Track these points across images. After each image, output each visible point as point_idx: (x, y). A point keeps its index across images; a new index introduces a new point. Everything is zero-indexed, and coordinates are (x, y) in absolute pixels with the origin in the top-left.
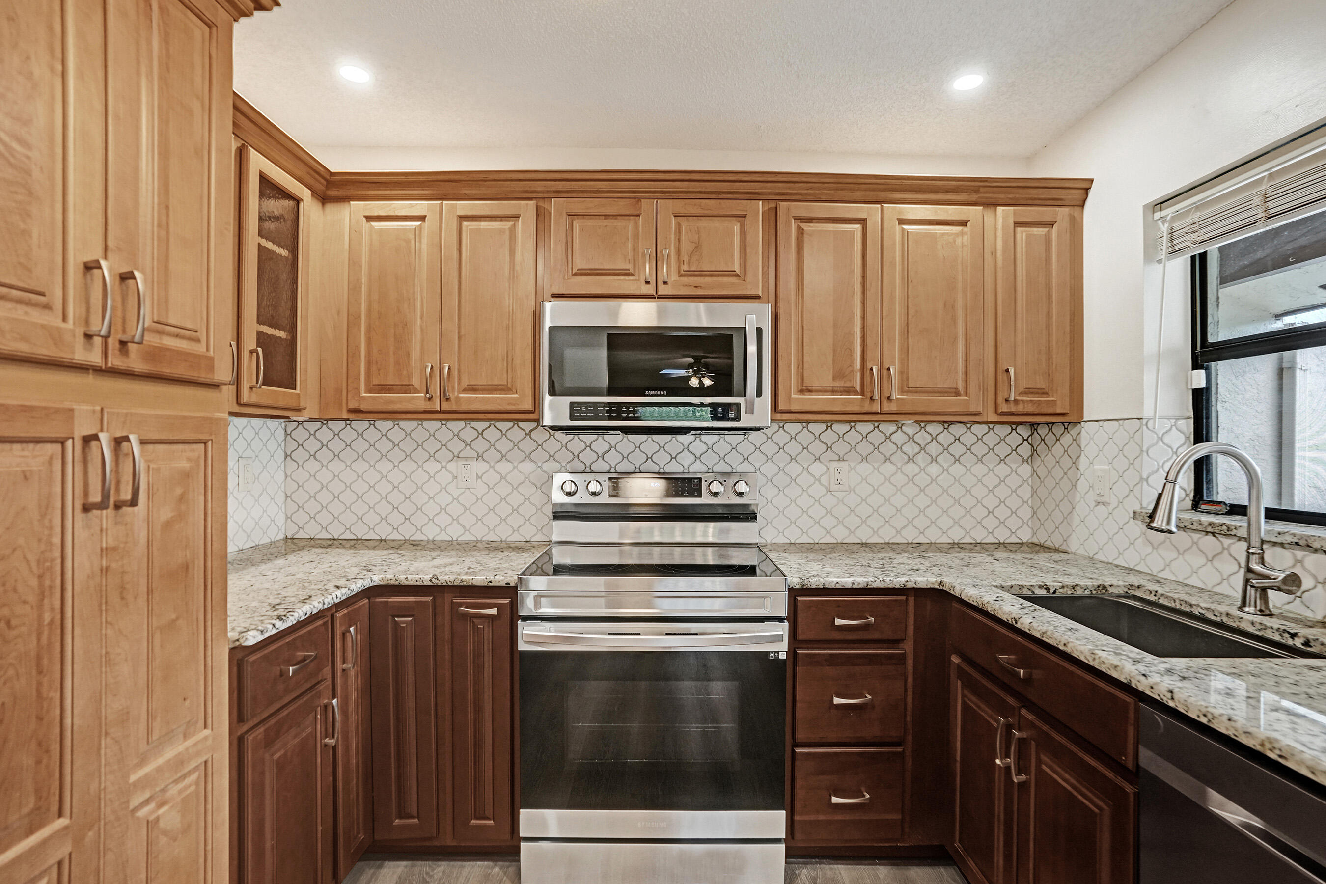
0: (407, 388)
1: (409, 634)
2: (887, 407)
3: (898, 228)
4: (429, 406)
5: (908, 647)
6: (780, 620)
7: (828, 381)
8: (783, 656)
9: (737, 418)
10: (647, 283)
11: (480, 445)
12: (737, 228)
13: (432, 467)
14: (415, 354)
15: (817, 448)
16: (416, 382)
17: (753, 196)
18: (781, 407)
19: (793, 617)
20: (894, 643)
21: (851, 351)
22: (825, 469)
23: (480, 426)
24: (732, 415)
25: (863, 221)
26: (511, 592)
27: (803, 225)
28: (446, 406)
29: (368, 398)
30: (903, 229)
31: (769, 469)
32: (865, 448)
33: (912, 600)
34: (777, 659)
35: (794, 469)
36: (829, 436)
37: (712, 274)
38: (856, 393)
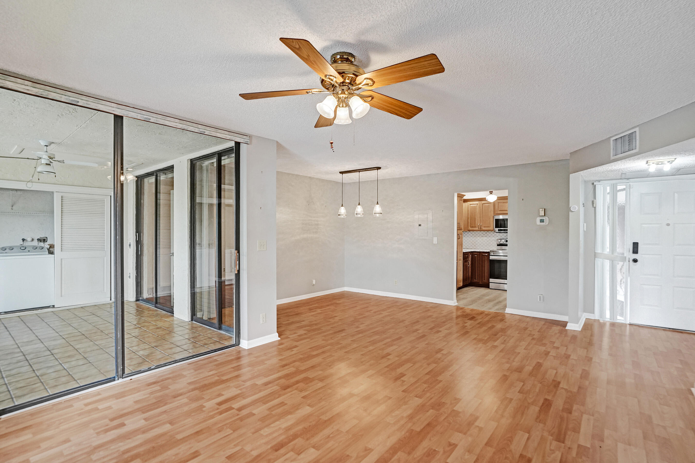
0: (475, 227)
1: (476, 258)
4: (479, 230)
11: (486, 235)
13: (479, 238)
14: (477, 222)
16: (477, 226)
23: (486, 232)
26: (489, 252)
28: (481, 229)
29: (470, 228)
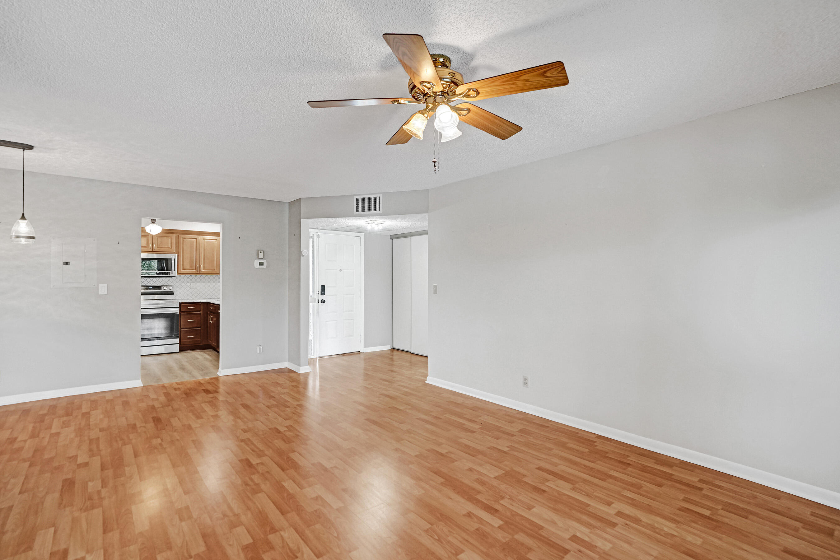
2: (200, 272)
3: (203, 240)
5: (202, 312)
6: (178, 307)
7: (188, 267)
8: (178, 313)
9: (170, 275)
10: (150, 249)
12: (170, 239)
15: (188, 280)
17: (174, 233)
18: (179, 273)
19: (180, 307)
20: (199, 311)
21: (193, 263)
22: (190, 284)
24: (169, 274)
25: (196, 239)
27: (184, 239)
30: (204, 241)
31: (177, 284)
32: (199, 280)
33: (202, 305)
34: (177, 314)
35: (183, 284)
36: (191, 278)
37: (164, 248)
38: (194, 270)
